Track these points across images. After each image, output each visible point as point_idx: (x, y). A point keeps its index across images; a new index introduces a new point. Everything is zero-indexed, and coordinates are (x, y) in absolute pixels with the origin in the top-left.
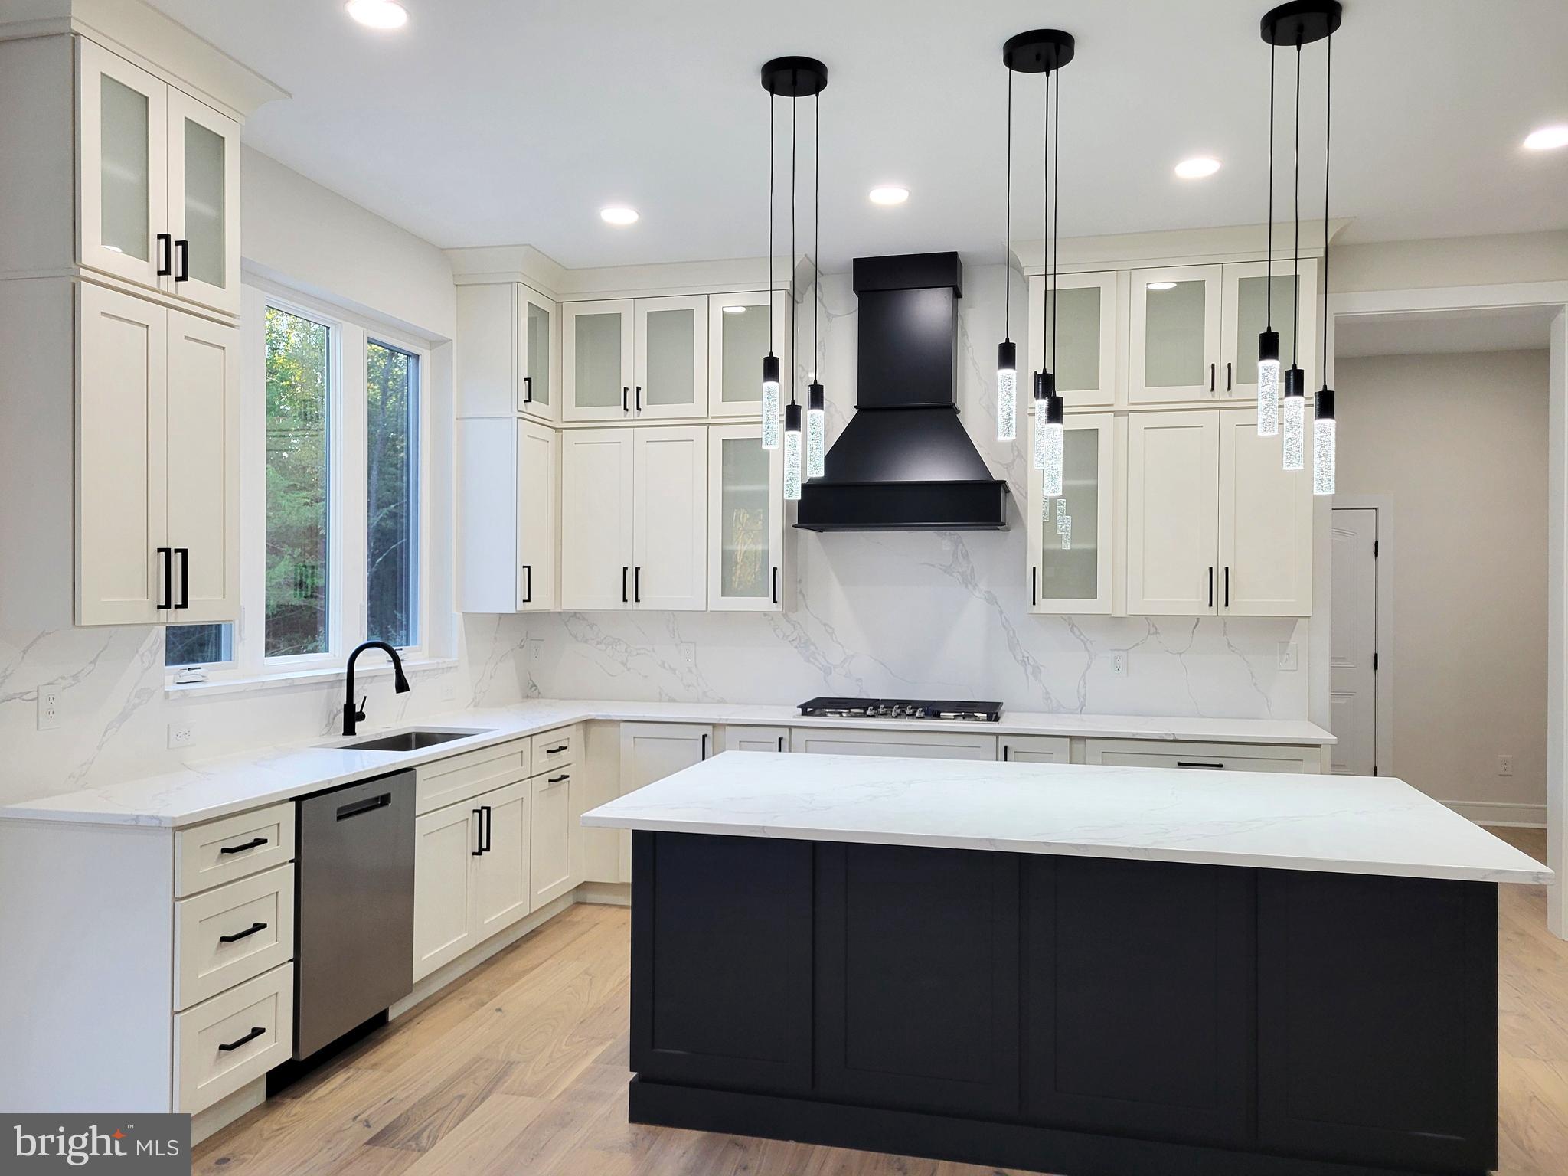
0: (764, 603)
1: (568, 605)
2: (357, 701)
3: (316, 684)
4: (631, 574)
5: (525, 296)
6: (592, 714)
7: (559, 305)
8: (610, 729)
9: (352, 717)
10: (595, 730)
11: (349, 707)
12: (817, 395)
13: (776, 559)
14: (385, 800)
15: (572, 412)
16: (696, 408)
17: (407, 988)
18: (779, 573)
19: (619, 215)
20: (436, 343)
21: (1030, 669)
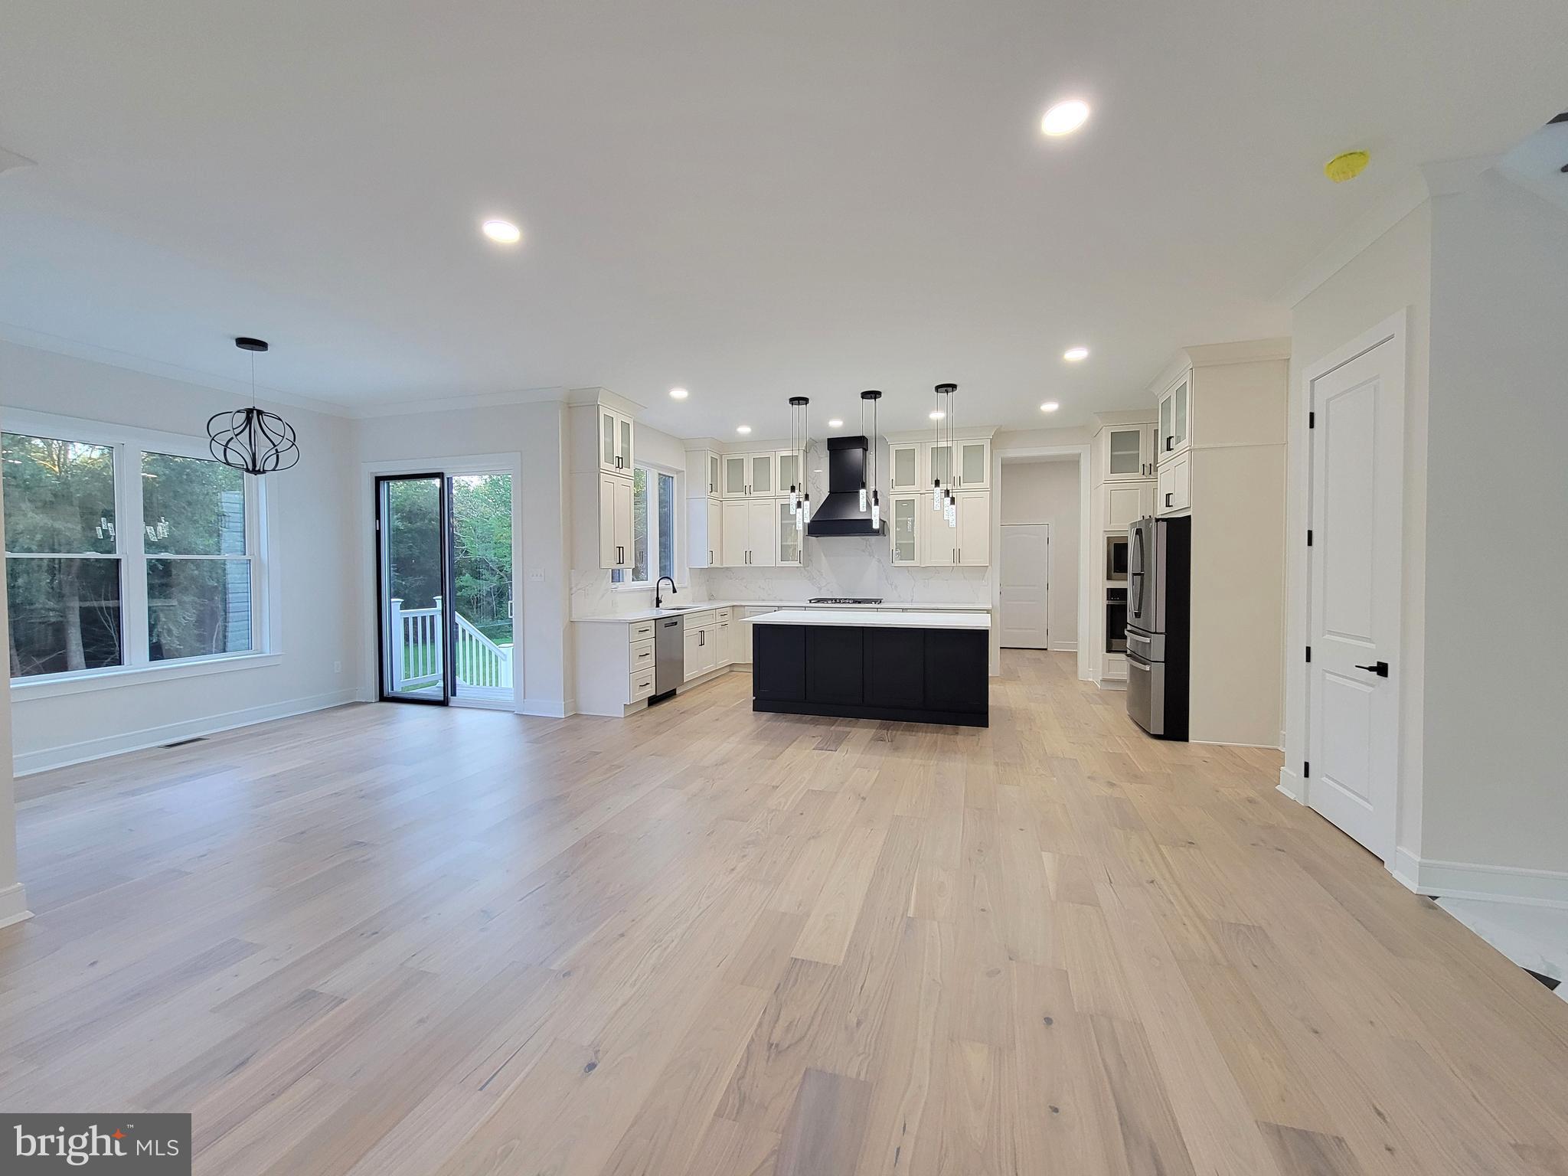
0: (796, 564)
1: (725, 566)
2: (660, 596)
3: (648, 590)
4: (748, 553)
5: (710, 455)
6: (735, 604)
7: (721, 456)
8: (742, 609)
9: (658, 602)
10: (736, 609)
11: (658, 598)
12: (807, 497)
13: (800, 547)
14: (676, 623)
15: (726, 495)
16: (771, 493)
17: (682, 683)
18: (802, 552)
19: (744, 430)
20: (678, 472)
21: (893, 587)
